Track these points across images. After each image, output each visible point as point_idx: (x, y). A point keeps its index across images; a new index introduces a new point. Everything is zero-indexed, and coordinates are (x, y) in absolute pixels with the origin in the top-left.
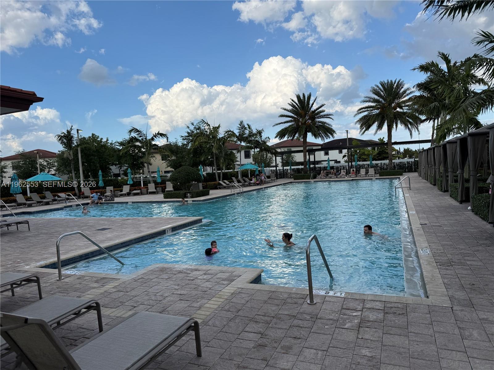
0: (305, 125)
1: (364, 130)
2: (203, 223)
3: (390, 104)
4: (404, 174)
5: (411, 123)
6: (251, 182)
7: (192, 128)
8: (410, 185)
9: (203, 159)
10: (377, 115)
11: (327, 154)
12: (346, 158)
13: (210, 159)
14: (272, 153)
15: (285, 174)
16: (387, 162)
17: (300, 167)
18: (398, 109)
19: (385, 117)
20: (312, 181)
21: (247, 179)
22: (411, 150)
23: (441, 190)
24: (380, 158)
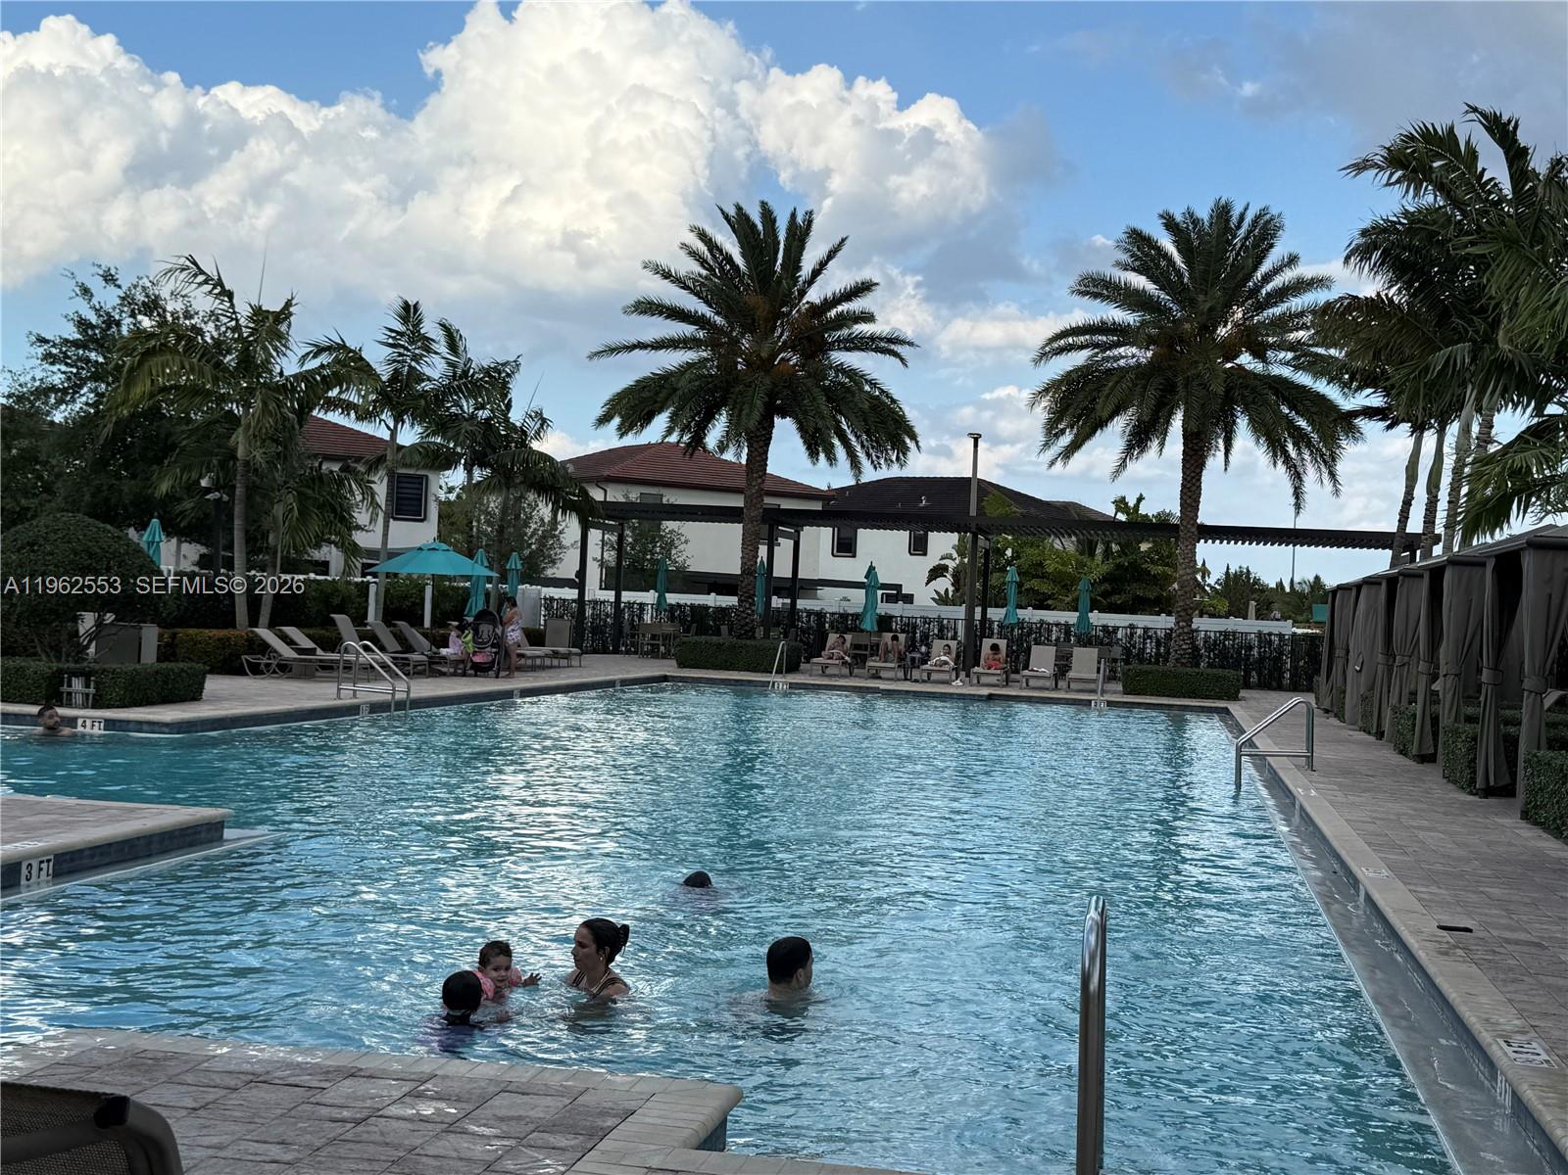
0: (767, 372)
1: (1066, 439)
2: (227, 847)
3: (1209, 328)
4: (1243, 693)
5: (1300, 438)
6: (444, 651)
7: (109, 298)
8: (1311, 748)
9: (164, 487)
10: (1141, 372)
11: (845, 547)
12: (944, 584)
13: (208, 491)
14: (563, 505)
15: (627, 629)
16: (1163, 622)
17: (712, 600)
18: (1245, 359)
19: (1180, 388)
20: (781, 681)
21: (414, 635)
22: (1257, 581)
23: (1469, 786)
24: (1117, 599)
